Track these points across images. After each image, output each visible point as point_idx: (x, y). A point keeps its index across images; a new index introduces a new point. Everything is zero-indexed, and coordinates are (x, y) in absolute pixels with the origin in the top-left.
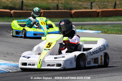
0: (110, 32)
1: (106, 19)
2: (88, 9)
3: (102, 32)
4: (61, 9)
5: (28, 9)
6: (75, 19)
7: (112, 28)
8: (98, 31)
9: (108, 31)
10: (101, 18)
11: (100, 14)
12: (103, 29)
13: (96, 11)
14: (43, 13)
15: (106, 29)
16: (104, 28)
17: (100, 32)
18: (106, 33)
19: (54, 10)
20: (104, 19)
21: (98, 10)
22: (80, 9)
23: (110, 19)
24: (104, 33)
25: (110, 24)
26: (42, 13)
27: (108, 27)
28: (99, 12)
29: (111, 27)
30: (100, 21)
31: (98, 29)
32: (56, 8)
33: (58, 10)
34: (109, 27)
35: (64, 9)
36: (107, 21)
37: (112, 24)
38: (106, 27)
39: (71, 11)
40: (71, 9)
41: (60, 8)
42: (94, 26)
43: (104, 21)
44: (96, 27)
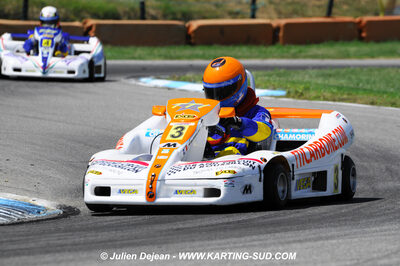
0: (313, 94)
1: (300, 52)
2: (243, 18)
3: (289, 92)
4: (154, 18)
6: (199, 50)
7: (320, 81)
8: (274, 89)
9: (307, 89)
10: (285, 49)
11: (281, 34)
12: (294, 83)
13: (269, 25)
14: (94, 29)
15: (301, 83)
16: (295, 79)
17: (283, 93)
18: (300, 96)
20: (294, 49)
21: (275, 22)
22: (217, 17)
23: (314, 49)
24: (293, 97)
25: (314, 67)
26: (90, 28)
27: (307, 78)
28: (278, 29)
29: (317, 76)
30: (282, 57)
31: (276, 84)
33: (144, 18)
34: (311, 76)
35: (165, 17)
36: (305, 57)
37: (320, 67)
38: (300, 78)
39: (187, 25)
40: (187, 17)
41: (152, 12)
42: (261, 73)
43: (295, 56)
44: (270, 76)
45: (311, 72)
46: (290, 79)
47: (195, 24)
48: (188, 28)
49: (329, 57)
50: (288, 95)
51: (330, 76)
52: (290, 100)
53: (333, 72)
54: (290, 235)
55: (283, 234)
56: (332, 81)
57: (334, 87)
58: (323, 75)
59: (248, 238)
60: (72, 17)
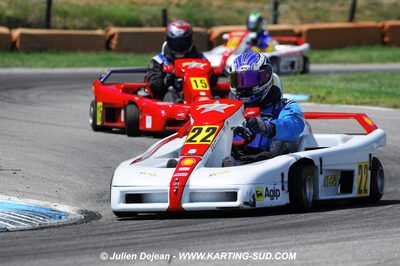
0: (335, 98)
1: (323, 57)
3: (311, 97)
5: (68, 24)
7: (342, 85)
8: (296, 93)
9: (329, 93)
12: (315, 87)
13: (291, 31)
14: (116, 37)
15: (323, 87)
16: (316, 84)
17: (304, 97)
18: (322, 100)
19: (152, 26)
20: (316, 55)
21: (300, 27)
23: (336, 55)
24: (315, 102)
25: (337, 72)
26: (112, 36)
27: (329, 83)
28: (300, 35)
29: (340, 80)
31: (298, 88)
32: (161, 21)
34: (333, 81)
36: (328, 62)
38: (322, 83)
39: (209, 31)
40: (209, 23)
42: (283, 78)
43: (317, 62)
44: (292, 80)
45: (333, 76)
46: (312, 84)
47: (217, 30)
48: (210, 35)
49: (352, 62)
50: (310, 100)
51: (352, 80)
52: (313, 104)
53: (355, 76)
54: (311, 237)
55: (305, 236)
56: (355, 85)
57: (357, 91)
58: (346, 80)
59: (269, 240)
60: (95, 25)
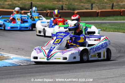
0: (108, 30)
1: (105, 19)
2: (89, 10)
3: (101, 30)
4: (65, 10)
7: (110, 27)
9: (106, 29)
10: (100, 18)
11: (99, 14)
12: (103, 27)
13: (96, 12)
14: (49, 13)
15: (105, 27)
18: (104, 30)
20: (103, 18)
21: (98, 11)
22: (82, 10)
23: (108, 18)
25: (108, 23)
26: (48, 13)
28: (98, 13)
29: (109, 25)
30: (100, 20)
32: (61, 9)
33: (62, 10)
34: (107, 25)
35: (68, 10)
36: (106, 20)
37: (110, 23)
38: (104, 26)
40: (74, 9)
41: (65, 8)
44: (96, 25)
45: (107, 24)
46: (102, 26)
47: (76, 11)
48: (74, 13)
51: (112, 25)
52: (102, 32)
53: (113, 24)
54: (102, 68)
56: (113, 27)
58: (111, 25)
59: (91, 69)
60: (43, 10)
